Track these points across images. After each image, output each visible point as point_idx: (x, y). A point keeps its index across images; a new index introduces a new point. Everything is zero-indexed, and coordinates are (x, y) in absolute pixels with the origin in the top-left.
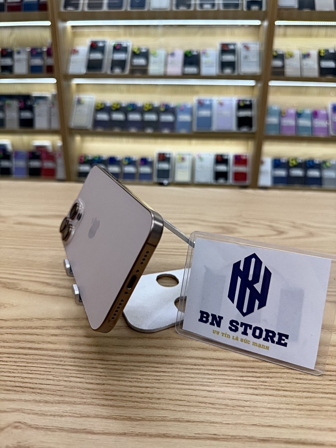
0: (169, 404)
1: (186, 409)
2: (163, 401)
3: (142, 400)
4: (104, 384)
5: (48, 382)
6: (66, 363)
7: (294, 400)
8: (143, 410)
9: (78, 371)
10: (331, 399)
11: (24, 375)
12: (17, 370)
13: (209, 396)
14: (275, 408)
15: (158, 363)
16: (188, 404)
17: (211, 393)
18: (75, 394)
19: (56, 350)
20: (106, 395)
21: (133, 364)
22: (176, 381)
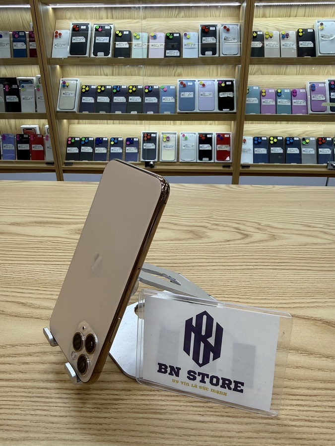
0: (123, 435)
1: (138, 440)
2: (118, 432)
3: (100, 432)
4: (66, 416)
5: (16, 417)
6: (35, 395)
7: (235, 427)
10: (269, 424)
13: (160, 425)
14: (217, 437)
15: (118, 390)
17: (162, 422)
18: (39, 429)
19: (26, 380)
20: (67, 428)
22: (132, 409)
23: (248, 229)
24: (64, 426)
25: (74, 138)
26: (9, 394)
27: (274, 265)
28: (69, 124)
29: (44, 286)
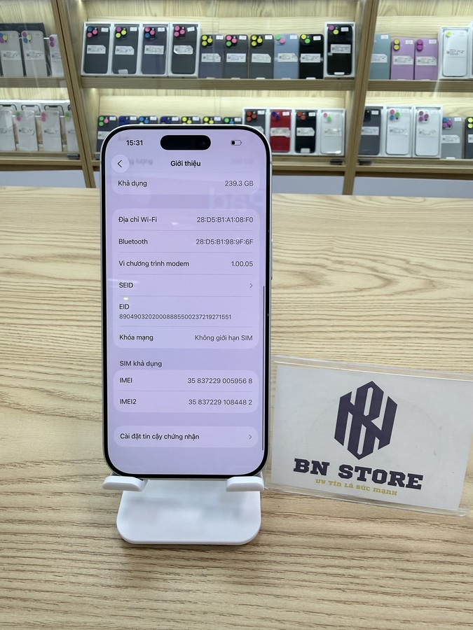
0: (219, 623)
2: (210, 617)
5: (47, 587)
6: (74, 548)
10: (451, 609)
11: (12, 575)
13: (277, 606)
16: (246, 622)
17: (278, 600)
18: (85, 608)
19: (60, 523)
20: (130, 608)
22: (230, 576)
23: (391, 269)
24: (124, 604)
25: (108, 117)
26: (35, 546)
27: (437, 332)
28: (100, 95)
29: (80, 363)
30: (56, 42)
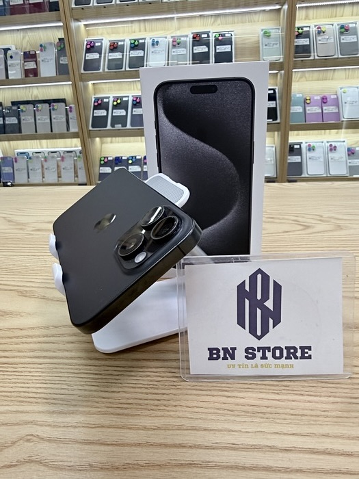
0: (185, 411)
1: (203, 416)
2: (179, 408)
3: (158, 408)
4: (119, 392)
5: (62, 392)
6: (82, 371)
7: (319, 406)
8: (159, 418)
9: (93, 378)
11: (38, 385)
12: (32, 380)
13: (228, 402)
14: (298, 415)
15: (174, 368)
16: (206, 411)
17: (229, 399)
18: (89, 403)
19: (71, 358)
20: (122, 403)
21: (150, 370)
22: (193, 386)
23: (308, 221)
25: (107, 158)
26: (54, 370)
28: (102, 143)
30: (74, 110)
